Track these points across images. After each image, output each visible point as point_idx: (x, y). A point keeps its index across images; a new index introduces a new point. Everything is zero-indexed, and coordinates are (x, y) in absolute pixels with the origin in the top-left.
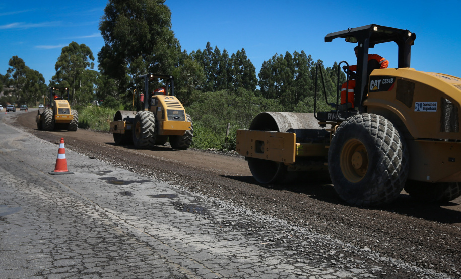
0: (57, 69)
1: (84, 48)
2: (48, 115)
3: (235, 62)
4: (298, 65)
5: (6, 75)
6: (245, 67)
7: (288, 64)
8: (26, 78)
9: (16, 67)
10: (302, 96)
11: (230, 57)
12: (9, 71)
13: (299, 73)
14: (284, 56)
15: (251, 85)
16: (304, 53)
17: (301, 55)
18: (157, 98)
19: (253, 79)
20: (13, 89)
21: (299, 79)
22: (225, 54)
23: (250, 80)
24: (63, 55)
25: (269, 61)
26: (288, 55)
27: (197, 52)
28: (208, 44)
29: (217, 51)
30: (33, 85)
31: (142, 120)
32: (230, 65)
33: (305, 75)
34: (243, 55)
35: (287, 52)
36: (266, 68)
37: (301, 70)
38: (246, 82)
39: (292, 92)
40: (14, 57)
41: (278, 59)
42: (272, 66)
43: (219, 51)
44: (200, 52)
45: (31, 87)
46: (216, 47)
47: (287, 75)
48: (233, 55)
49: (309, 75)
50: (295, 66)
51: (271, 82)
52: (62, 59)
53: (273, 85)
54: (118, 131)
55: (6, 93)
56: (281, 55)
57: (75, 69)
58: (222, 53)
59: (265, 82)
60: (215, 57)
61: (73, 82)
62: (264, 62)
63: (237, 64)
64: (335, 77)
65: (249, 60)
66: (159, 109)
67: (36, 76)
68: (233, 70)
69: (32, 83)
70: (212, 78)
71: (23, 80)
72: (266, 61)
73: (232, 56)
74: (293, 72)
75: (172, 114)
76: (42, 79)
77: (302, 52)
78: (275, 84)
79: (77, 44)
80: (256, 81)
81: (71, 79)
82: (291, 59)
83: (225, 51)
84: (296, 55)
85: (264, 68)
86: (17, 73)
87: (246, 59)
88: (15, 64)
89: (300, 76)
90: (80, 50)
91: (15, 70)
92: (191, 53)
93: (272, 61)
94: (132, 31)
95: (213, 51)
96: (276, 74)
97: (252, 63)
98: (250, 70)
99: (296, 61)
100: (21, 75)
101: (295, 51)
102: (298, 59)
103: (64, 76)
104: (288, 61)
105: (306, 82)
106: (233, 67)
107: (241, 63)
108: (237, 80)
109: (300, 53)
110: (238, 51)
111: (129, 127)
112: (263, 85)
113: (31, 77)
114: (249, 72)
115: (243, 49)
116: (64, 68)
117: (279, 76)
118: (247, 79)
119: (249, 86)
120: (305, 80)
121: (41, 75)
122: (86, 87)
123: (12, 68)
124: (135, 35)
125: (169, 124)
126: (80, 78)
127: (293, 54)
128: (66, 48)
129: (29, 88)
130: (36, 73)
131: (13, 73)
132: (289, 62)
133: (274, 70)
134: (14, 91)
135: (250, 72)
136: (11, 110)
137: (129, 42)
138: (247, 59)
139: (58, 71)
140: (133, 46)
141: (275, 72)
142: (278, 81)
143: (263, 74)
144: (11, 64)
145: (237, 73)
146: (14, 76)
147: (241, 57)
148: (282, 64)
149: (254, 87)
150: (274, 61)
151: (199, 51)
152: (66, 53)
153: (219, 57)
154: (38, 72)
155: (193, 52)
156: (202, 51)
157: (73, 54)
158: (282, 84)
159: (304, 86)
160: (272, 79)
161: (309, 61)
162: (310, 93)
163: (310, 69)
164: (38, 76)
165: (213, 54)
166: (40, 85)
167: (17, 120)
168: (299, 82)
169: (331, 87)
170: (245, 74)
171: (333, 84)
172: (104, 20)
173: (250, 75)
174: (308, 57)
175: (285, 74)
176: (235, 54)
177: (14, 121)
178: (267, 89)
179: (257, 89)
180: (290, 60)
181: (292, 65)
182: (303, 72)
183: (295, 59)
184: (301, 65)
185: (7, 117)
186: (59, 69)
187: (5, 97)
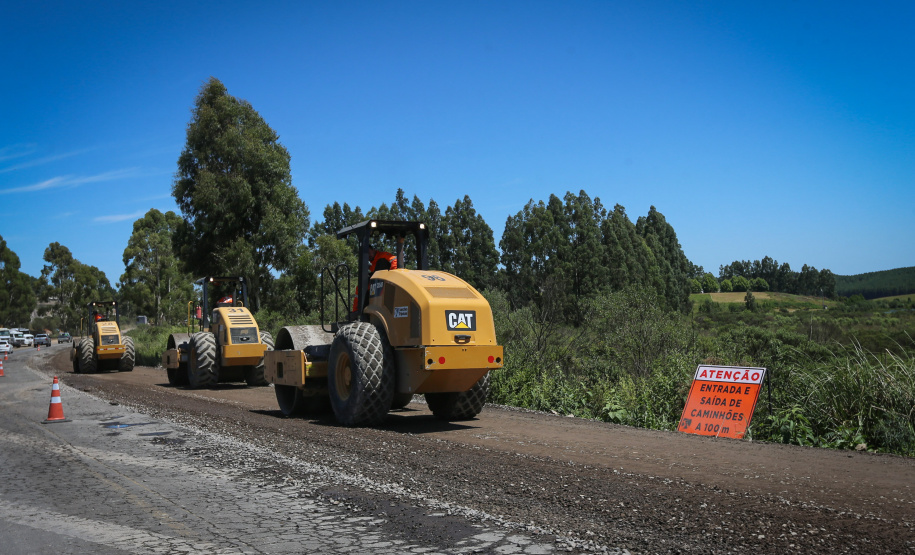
0: (126, 261)
1: (173, 218)
2: (87, 347)
3: (453, 223)
4: (575, 218)
5: (41, 278)
6: (473, 231)
7: (556, 220)
8: (76, 281)
9: (57, 263)
10: (588, 277)
11: (443, 214)
12: (45, 271)
13: (578, 233)
14: (546, 203)
15: (487, 264)
16: (586, 195)
17: (579, 199)
18: (218, 312)
19: (489, 253)
20: (53, 303)
21: (579, 245)
22: (433, 210)
23: (484, 254)
24: (136, 234)
25: (519, 215)
26: (554, 200)
27: (380, 210)
28: (400, 193)
29: (418, 204)
30: (88, 293)
31: (198, 348)
32: (444, 228)
33: (590, 237)
34: (467, 209)
35: (552, 195)
36: (513, 229)
37: (581, 227)
38: (476, 260)
39: (568, 271)
40: (52, 245)
41: (535, 210)
42: (525, 224)
43: (421, 205)
44: (386, 210)
45: (85, 297)
46: (415, 197)
47: (555, 239)
48: (449, 209)
49: (597, 237)
50: (568, 220)
51: (525, 255)
52: (135, 242)
53: (529, 261)
54: (172, 366)
55: (41, 312)
56: (541, 203)
57: (159, 258)
58: (426, 207)
59: (514, 255)
60: (415, 216)
61: (156, 284)
62: (509, 219)
63: (457, 226)
64: (652, 236)
65: (479, 216)
66: (221, 329)
67: (93, 277)
68: (450, 238)
69: (86, 290)
70: (411, 257)
71: (71, 285)
72: (512, 216)
73: (446, 212)
74: (567, 232)
75: (239, 334)
76: (104, 281)
77: (582, 192)
78: (534, 258)
79: (158, 212)
80: (495, 255)
81: (153, 277)
82: (561, 209)
83: (432, 203)
84: (569, 200)
85: (509, 229)
86: (59, 274)
87: (473, 214)
88: (55, 257)
89: (582, 238)
90: (165, 223)
91: (55, 268)
92: (370, 213)
93: (524, 215)
94: (223, 195)
95: (410, 205)
96: (534, 240)
97: (486, 222)
98: (483, 236)
99: (570, 210)
100: (66, 277)
101: (568, 193)
102: (575, 208)
103: (140, 273)
104: (554, 212)
105: (592, 249)
106: (450, 231)
107: (465, 224)
108: (458, 257)
109: (578, 195)
110: (458, 202)
111: (185, 358)
112: (510, 261)
113: (84, 279)
114: (480, 240)
115: (466, 197)
116: (139, 259)
117: (540, 242)
118: (479, 252)
119: (483, 265)
120: (590, 245)
121: (102, 273)
122: (179, 291)
123: (49, 264)
124: (230, 201)
125: (234, 350)
126: (168, 276)
127: (565, 198)
128: (141, 221)
129: (82, 300)
130: (93, 270)
131: (52, 274)
132: (557, 214)
133: (530, 231)
134: (56, 307)
135: (484, 240)
136: (42, 344)
137: (219, 215)
138: (476, 215)
139: (130, 264)
140: (226, 221)
141: (533, 236)
142: (539, 252)
143: (509, 241)
144: (48, 258)
145: (457, 243)
146: (55, 280)
147: (464, 213)
148: (544, 219)
149: (492, 266)
150: (527, 214)
151: (383, 208)
152: (141, 231)
153: (422, 215)
154: (96, 269)
155: (373, 209)
156: (389, 207)
157: (153, 231)
158: (547, 258)
159: (589, 258)
160: (526, 250)
161: (596, 209)
162: (602, 271)
163: (599, 224)
164: (97, 276)
165: (410, 211)
166: (101, 292)
167: (53, 360)
168: (578, 251)
169: (646, 255)
170: (474, 244)
171: (649, 249)
172: (180, 179)
173: (484, 244)
174: (593, 202)
175: (551, 238)
176: (453, 206)
177: (47, 361)
178: (518, 269)
179: (499, 268)
180: (558, 210)
181: (562, 220)
182: (586, 232)
183: (569, 208)
184: (580, 217)
185: (39, 356)
186: (131, 261)
187: (40, 319)
